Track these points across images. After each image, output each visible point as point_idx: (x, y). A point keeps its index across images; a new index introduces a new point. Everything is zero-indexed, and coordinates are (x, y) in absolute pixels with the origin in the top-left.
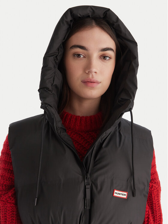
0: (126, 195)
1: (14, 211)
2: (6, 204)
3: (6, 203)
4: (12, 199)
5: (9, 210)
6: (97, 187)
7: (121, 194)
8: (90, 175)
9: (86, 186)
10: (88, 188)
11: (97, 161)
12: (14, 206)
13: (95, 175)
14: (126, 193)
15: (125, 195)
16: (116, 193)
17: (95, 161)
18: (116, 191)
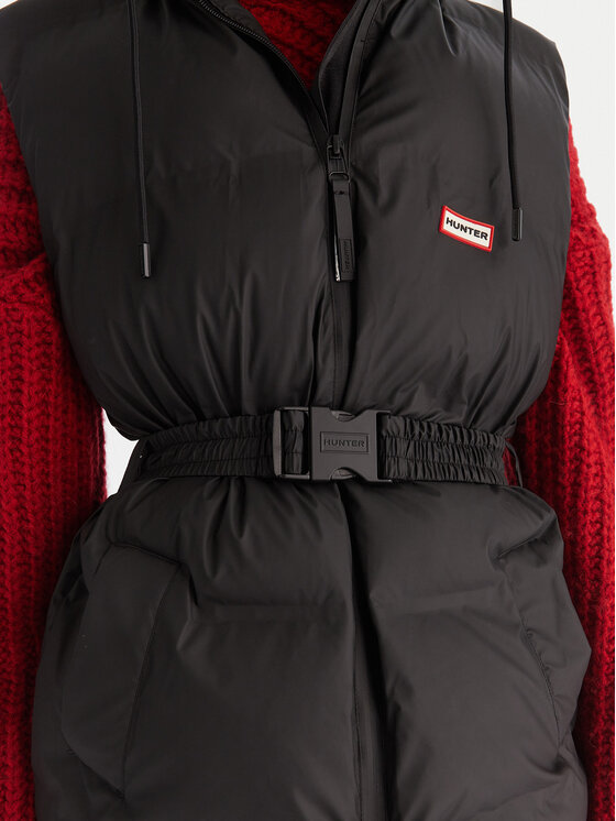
0: (488, 238)
1: (49, 344)
2: (14, 310)
3: (17, 305)
4: (39, 289)
5: (29, 337)
6: (375, 192)
7: (471, 229)
8: (347, 140)
9: (335, 184)
10: (341, 193)
11: (369, 91)
12: (48, 319)
13: (367, 140)
14: (488, 231)
15: (484, 235)
16: (452, 223)
17: (364, 91)
18: (448, 215)
